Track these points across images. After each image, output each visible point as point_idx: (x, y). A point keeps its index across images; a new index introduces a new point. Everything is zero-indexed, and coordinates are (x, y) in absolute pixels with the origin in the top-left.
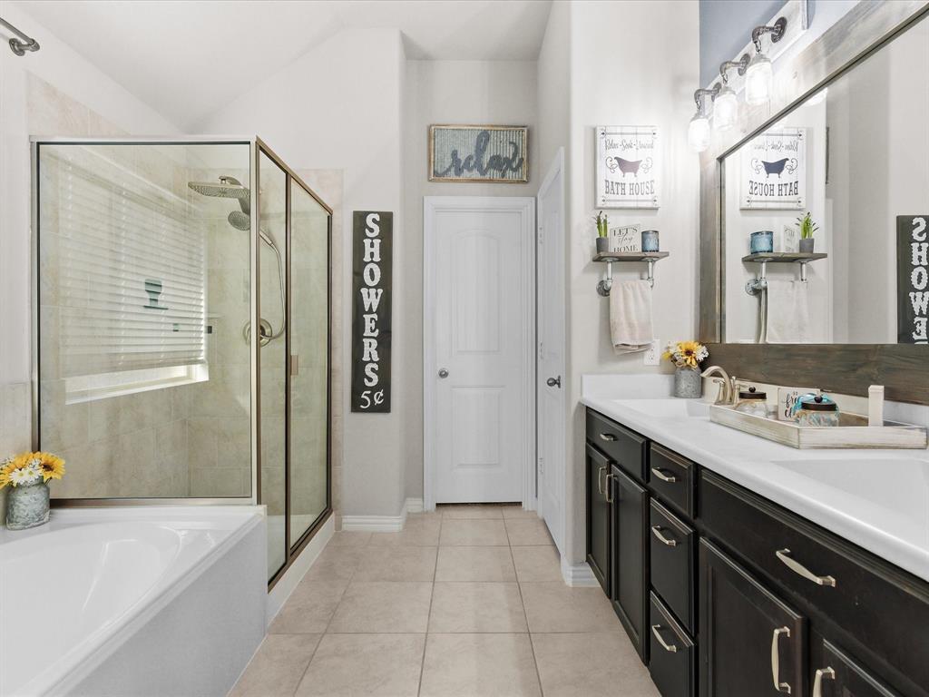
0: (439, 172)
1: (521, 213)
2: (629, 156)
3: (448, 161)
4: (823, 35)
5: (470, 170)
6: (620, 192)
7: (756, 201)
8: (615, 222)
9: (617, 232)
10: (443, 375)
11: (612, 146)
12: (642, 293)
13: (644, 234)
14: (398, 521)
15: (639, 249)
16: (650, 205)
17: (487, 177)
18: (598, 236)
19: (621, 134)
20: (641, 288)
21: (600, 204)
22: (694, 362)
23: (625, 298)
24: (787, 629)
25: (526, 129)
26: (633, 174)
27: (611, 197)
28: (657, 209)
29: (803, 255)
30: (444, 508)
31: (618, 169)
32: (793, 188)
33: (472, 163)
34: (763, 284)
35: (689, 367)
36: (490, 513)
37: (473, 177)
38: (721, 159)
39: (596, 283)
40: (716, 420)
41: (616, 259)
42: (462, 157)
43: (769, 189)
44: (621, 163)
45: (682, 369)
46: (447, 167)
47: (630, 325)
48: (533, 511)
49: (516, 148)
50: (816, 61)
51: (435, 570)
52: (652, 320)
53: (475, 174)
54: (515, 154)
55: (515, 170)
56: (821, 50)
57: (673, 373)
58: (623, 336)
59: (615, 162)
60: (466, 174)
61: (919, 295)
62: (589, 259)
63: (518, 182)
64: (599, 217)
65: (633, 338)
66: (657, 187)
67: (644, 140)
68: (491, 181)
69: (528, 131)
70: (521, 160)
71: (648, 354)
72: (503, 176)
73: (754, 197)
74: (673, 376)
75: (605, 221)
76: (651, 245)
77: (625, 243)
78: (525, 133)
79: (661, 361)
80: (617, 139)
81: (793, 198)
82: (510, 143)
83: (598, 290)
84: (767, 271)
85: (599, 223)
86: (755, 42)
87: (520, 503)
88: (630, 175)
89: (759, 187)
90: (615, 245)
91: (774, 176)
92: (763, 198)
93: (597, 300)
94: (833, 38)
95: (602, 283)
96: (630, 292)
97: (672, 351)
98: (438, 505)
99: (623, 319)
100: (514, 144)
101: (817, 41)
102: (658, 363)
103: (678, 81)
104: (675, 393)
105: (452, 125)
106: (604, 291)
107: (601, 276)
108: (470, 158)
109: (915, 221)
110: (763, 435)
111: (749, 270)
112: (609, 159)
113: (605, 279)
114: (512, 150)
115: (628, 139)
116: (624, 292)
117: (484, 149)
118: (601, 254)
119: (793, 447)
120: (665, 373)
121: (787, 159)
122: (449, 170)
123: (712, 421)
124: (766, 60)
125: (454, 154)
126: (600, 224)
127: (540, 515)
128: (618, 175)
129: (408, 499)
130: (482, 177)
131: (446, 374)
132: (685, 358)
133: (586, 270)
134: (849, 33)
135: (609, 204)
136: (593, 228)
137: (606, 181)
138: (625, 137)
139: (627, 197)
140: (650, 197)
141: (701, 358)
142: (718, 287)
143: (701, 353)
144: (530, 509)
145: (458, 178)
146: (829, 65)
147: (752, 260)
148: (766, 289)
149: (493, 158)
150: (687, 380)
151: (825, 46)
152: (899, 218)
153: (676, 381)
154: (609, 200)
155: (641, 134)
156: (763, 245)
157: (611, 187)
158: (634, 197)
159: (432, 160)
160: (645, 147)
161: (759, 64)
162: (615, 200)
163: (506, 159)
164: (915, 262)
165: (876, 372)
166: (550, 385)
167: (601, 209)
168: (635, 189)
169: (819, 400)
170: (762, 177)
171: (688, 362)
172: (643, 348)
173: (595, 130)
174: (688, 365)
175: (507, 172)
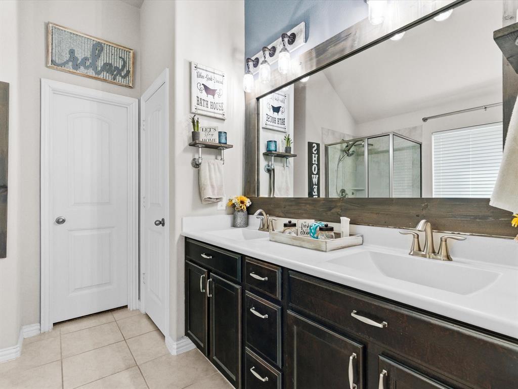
0: (57, 62)
1: (127, 108)
2: (211, 85)
3: (66, 56)
4: (315, 48)
5: (87, 68)
6: (205, 106)
7: (269, 125)
8: (203, 123)
9: (204, 130)
10: (60, 221)
11: (199, 76)
12: (219, 168)
13: (220, 133)
14: (15, 350)
15: (217, 141)
16: (221, 116)
17: (101, 76)
18: (193, 131)
19: (206, 71)
20: (218, 165)
21: (194, 110)
22: (245, 208)
23: (210, 171)
24: (354, 354)
25: (132, 51)
26: (212, 96)
27: (199, 107)
28: (224, 120)
29: (287, 154)
30: (60, 325)
31: (204, 91)
32: (283, 121)
33: (88, 63)
34: (273, 167)
35: (242, 210)
36: (103, 319)
37: (88, 74)
38: (258, 99)
39: (191, 159)
40: (273, 240)
41: (204, 146)
42: (80, 55)
43: (274, 120)
44: (206, 88)
45: (239, 211)
46: (65, 60)
47: (212, 186)
48: (137, 310)
49: (125, 63)
50: (311, 59)
51: (63, 381)
52: (224, 184)
53: (91, 72)
54: (124, 66)
55: (124, 77)
56: (314, 54)
57: (233, 214)
58: (209, 193)
59: (202, 86)
60: (82, 70)
61: (315, 176)
62: (187, 144)
63: (126, 86)
64: (193, 119)
65: (214, 194)
66: (224, 107)
67: (219, 78)
68: (104, 80)
69: (134, 54)
70: (128, 72)
71: (219, 203)
72: (114, 79)
73: (268, 123)
74: (232, 216)
75: (198, 122)
76: (223, 141)
77: (209, 137)
78: (131, 54)
79: (226, 207)
80: (204, 73)
81: (283, 126)
82: (120, 57)
83: (192, 164)
84: (274, 161)
85: (193, 122)
86: (283, 41)
87: (126, 306)
88: (210, 97)
89: (270, 118)
90: (203, 137)
91: (276, 113)
92: (272, 124)
93: (191, 170)
94: (320, 50)
95: (194, 159)
96: (212, 166)
97: (233, 202)
98: (55, 324)
99: (209, 183)
100: (123, 59)
101: (312, 50)
102: (225, 208)
103: (234, 50)
104: (234, 225)
105: (69, 29)
106: (196, 165)
107: (194, 156)
108: (86, 59)
109: (314, 145)
110: (304, 246)
111: (266, 159)
112: (199, 84)
113: (197, 157)
114: (121, 63)
115: (210, 75)
116: (209, 165)
117: (99, 56)
118: (194, 141)
119: (322, 251)
120: (228, 214)
121: (281, 107)
122: (67, 62)
123: (270, 240)
124: (288, 51)
125: (72, 52)
126: (195, 123)
127: (143, 312)
128: (204, 95)
129: (24, 327)
130: (96, 76)
131: (64, 221)
132: (241, 205)
133: (185, 150)
134: (328, 50)
135: (199, 112)
136: (189, 125)
137: (198, 97)
138: (208, 73)
139: (209, 109)
140: (221, 112)
141: (248, 205)
142: (256, 167)
143: (248, 203)
144: (135, 309)
145: (75, 71)
146: (318, 62)
147: (268, 154)
148: (274, 170)
149: (106, 64)
150: (241, 217)
151: (316, 53)
152: (309, 143)
153: (234, 219)
154: (199, 109)
155: (217, 74)
156: (272, 148)
157: (200, 101)
158: (213, 110)
159: (50, 51)
160: (218, 82)
161: (285, 52)
162: (203, 110)
163: (116, 68)
164: (314, 162)
165: (340, 211)
166: (157, 225)
167: (195, 114)
168: (213, 106)
169: (326, 226)
170: (271, 113)
171: (243, 207)
172: (219, 200)
173: (190, 64)
174: (242, 209)
175: (118, 77)
